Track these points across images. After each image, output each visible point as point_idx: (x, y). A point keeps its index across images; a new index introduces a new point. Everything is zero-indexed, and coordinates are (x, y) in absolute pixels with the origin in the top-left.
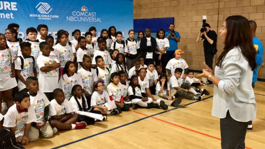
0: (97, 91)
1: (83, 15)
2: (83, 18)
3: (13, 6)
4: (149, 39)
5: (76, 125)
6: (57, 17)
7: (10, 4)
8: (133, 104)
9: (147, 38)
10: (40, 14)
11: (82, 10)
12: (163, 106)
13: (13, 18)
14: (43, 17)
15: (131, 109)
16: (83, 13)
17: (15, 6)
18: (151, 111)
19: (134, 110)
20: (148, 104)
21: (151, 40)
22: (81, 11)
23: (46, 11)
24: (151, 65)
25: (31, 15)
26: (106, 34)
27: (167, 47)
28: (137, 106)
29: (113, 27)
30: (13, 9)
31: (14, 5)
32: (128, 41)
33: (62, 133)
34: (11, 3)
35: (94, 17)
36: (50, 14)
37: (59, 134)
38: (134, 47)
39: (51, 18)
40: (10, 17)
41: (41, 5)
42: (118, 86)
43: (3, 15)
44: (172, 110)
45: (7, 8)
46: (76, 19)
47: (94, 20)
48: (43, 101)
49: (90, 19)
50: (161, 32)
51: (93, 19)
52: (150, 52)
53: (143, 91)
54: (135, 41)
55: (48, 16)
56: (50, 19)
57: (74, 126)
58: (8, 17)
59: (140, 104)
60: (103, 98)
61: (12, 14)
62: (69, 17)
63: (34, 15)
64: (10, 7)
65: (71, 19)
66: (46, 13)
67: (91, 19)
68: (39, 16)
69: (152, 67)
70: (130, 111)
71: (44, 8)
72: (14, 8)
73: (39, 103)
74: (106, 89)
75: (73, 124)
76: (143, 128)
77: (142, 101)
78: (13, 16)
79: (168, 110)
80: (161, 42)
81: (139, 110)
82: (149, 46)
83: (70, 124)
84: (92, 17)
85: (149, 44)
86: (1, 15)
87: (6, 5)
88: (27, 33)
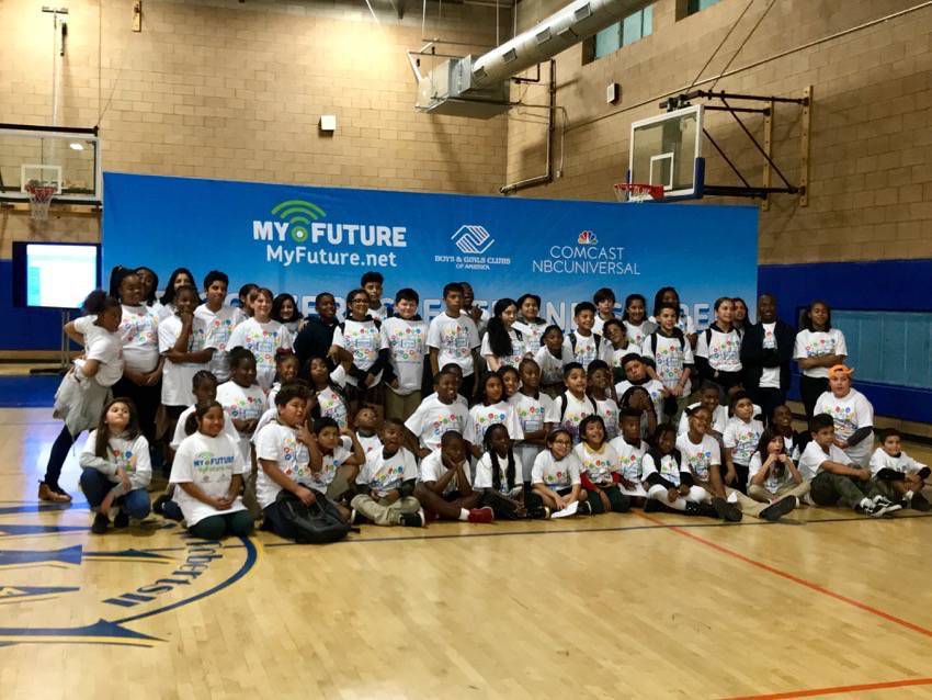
0: (550, 449)
4: (770, 328)
7: (392, 231)
10: (463, 255)
11: (580, 241)
13: (395, 265)
14: (469, 264)
17: (402, 237)
20: (688, 503)
23: (476, 247)
25: (438, 258)
26: (640, 308)
30: (397, 243)
31: (400, 233)
32: (713, 331)
34: (394, 228)
38: (733, 349)
39: (490, 265)
43: (372, 259)
45: (383, 241)
46: (560, 267)
50: (819, 306)
52: (771, 366)
53: (685, 469)
55: (483, 259)
56: (488, 267)
57: (465, 513)
59: (663, 498)
60: (563, 471)
63: (446, 258)
64: (391, 239)
66: (478, 252)
68: (459, 259)
71: (473, 239)
72: (400, 240)
75: (464, 508)
80: (823, 341)
82: (768, 349)
83: (458, 508)
85: (769, 342)
86: (369, 257)
87: (382, 234)
88: (398, 301)
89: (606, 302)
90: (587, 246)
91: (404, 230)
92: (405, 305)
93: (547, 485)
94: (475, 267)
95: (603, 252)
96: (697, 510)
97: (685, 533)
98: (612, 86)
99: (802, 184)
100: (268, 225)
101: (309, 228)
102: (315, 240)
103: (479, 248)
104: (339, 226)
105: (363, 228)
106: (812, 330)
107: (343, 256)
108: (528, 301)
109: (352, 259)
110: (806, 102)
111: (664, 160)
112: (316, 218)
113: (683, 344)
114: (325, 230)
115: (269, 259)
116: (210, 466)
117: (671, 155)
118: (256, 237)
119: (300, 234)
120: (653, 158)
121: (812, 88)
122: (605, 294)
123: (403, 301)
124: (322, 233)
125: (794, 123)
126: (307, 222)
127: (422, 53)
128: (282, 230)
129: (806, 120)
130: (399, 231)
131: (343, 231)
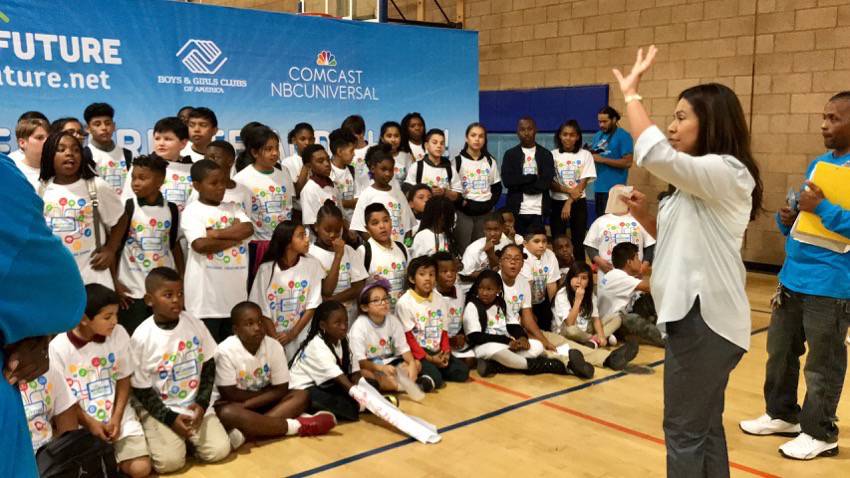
0: (366, 314)
1: (320, 78)
2: (321, 87)
3: (108, 52)
4: (530, 153)
5: (302, 421)
6: (242, 83)
7: (101, 43)
8: (482, 359)
9: (525, 150)
12: (578, 368)
13: (107, 87)
14: (199, 86)
15: (473, 374)
16: (323, 71)
17: (115, 52)
18: (541, 382)
19: (483, 379)
20: (528, 360)
21: (538, 157)
22: (314, 65)
23: (207, 66)
24: (537, 237)
25: (162, 79)
26: (396, 136)
27: (588, 179)
28: (494, 367)
29: (417, 115)
30: (109, 60)
31: (112, 47)
32: (462, 157)
33: (258, 446)
34: (105, 41)
35: (356, 85)
36: (218, 75)
37: (249, 452)
38: (483, 178)
39: (223, 87)
40: (100, 84)
41: (193, 46)
42: (430, 301)
43: (77, 80)
44: (607, 379)
45: (91, 57)
46: (300, 91)
47: (356, 94)
48: (198, 344)
49: (343, 89)
50: (568, 129)
51: (351, 90)
52: (532, 193)
53: (515, 320)
54: (485, 158)
55: (215, 81)
56: (221, 90)
57: (294, 425)
58: (93, 84)
59: (503, 359)
60: (386, 339)
61: (104, 76)
62: (277, 86)
65: (284, 90)
66: (208, 72)
67: (346, 89)
68: (187, 81)
69: (540, 244)
70: (472, 380)
72: (112, 56)
73: (185, 350)
74: (393, 308)
75: (293, 418)
76: (515, 437)
77: (510, 349)
78: (108, 82)
79: (591, 380)
80: (569, 162)
81: (499, 378)
82: (529, 175)
83: (283, 419)
84: (351, 85)
85: (530, 167)
87: (88, 48)
90: (326, 68)
93: (371, 359)
94: (207, 90)
95: (342, 75)
99: (459, 20)
103: (211, 67)
106: (562, 151)
113: (450, 176)
124: (5, 44)
130: (111, 45)
131: (35, 42)
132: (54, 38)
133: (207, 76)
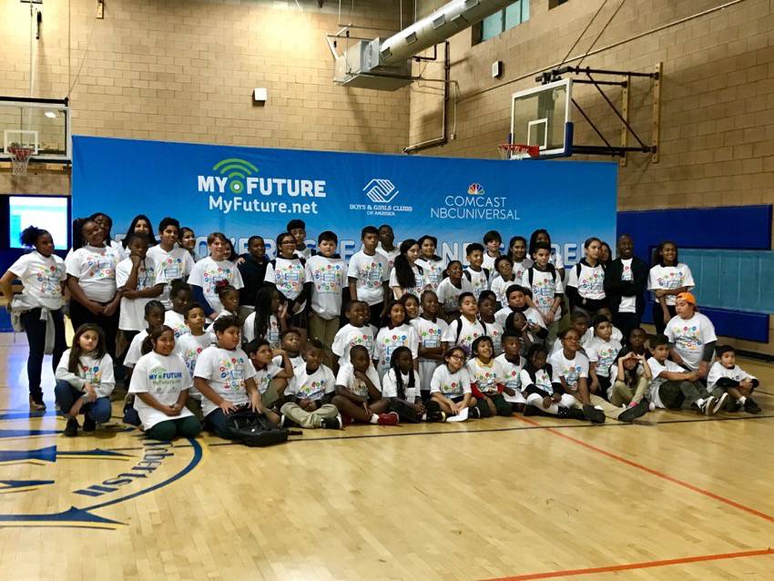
0: (446, 364)
4: (627, 263)
5: (380, 416)
6: (409, 209)
7: (313, 184)
9: (623, 261)
10: (373, 204)
11: (470, 192)
13: (316, 212)
17: (322, 189)
20: (560, 408)
23: (384, 197)
25: (352, 207)
27: (688, 287)
30: (317, 195)
31: (320, 186)
34: (316, 182)
38: (598, 282)
39: (396, 212)
41: (375, 183)
42: (489, 367)
43: (297, 207)
45: (306, 193)
46: (453, 213)
50: (668, 246)
52: (629, 295)
53: (557, 380)
54: (600, 266)
55: (390, 208)
56: (393, 214)
57: (376, 417)
59: (539, 405)
60: (457, 382)
63: (359, 206)
66: (385, 201)
68: (369, 207)
71: (381, 190)
72: (320, 192)
75: (377, 414)
80: (672, 274)
82: (626, 281)
83: (369, 413)
85: (627, 275)
86: (294, 205)
87: (305, 187)
88: (320, 242)
89: (494, 242)
90: (476, 196)
91: (323, 183)
92: (325, 245)
93: (443, 394)
94: (383, 213)
95: (489, 201)
96: (567, 414)
97: (557, 433)
98: (497, 63)
99: (654, 144)
100: (210, 179)
101: (244, 182)
102: (249, 192)
103: (387, 198)
104: (269, 180)
105: (289, 181)
106: (663, 266)
107: (273, 205)
108: (427, 241)
109: (280, 208)
110: (656, 76)
111: (539, 124)
112: (250, 173)
113: (554, 277)
114: (258, 183)
115: (211, 208)
116: (163, 380)
117: (545, 120)
118: (200, 189)
119: (237, 187)
120: (531, 123)
121: (662, 64)
122: (493, 236)
123: (324, 242)
124: (255, 186)
125: (648, 93)
126: (243, 177)
127: (338, 36)
128: (222, 183)
129: (656, 90)
130: (319, 184)
131: (273, 184)
132: (284, 181)
133: (384, 204)
